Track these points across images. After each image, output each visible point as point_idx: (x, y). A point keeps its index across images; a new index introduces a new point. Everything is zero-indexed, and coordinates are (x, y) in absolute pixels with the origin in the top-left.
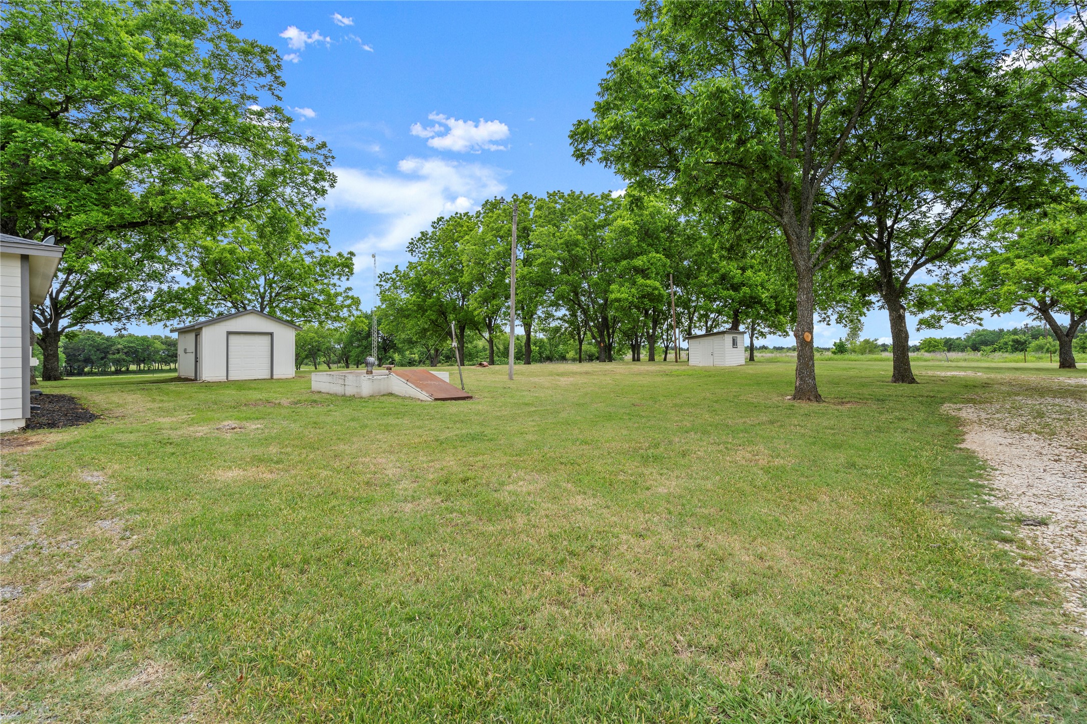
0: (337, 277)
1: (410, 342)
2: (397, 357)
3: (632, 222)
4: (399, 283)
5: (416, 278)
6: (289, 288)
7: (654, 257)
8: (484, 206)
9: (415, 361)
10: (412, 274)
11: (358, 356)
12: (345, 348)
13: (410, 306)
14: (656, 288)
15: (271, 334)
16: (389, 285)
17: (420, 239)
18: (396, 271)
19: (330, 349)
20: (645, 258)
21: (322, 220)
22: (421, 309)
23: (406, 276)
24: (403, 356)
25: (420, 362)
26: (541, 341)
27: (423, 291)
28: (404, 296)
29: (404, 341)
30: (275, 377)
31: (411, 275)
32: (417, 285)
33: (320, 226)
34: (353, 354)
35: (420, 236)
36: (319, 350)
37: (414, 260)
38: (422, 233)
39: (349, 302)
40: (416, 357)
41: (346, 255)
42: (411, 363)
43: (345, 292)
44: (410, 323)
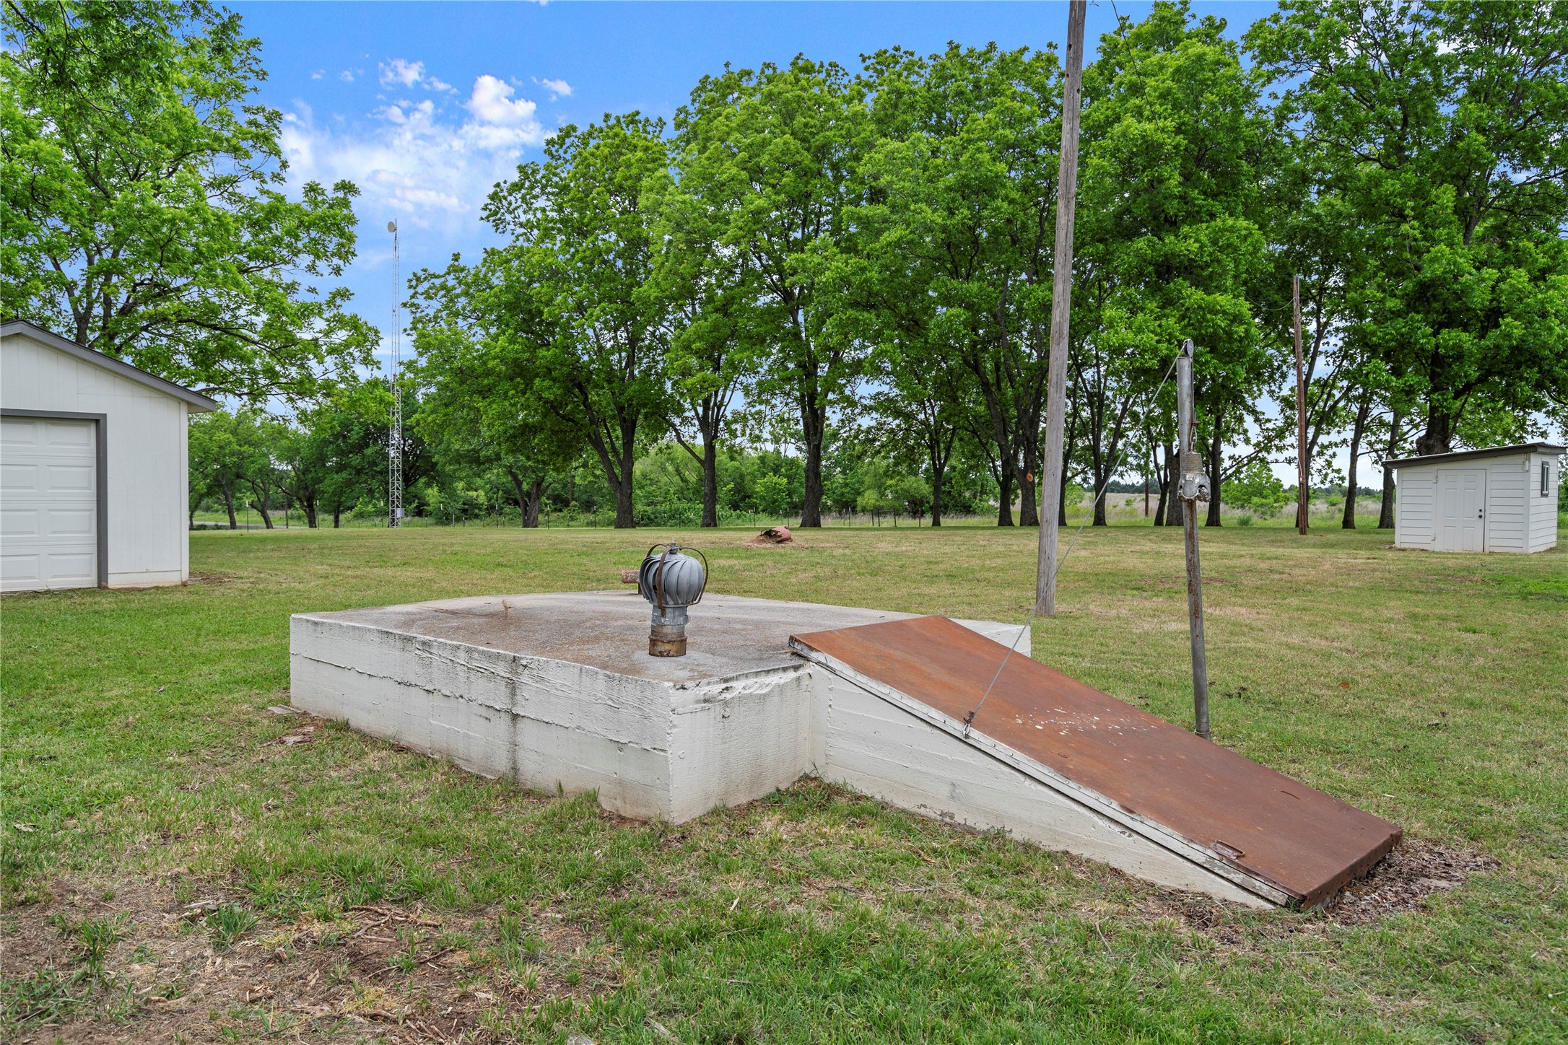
0: (305, 260)
1: (477, 461)
2: (432, 494)
3: (1170, 124)
4: (463, 301)
5: (509, 288)
6: (162, 292)
7: (1232, 230)
8: (696, 93)
9: (479, 507)
10: (498, 280)
11: (339, 492)
12: (306, 471)
13: (491, 364)
14: (1237, 319)
15: (98, 422)
16: (436, 304)
17: (516, 187)
18: (455, 269)
19: (266, 472)
20: (1203, 231)
21: (253, 82)
22: (521, 372)
23: (481, 282)
24: (453, 495)
25: (491, 509)
26: (792, 463)
27: (526, 326)
28: (477, 337)
29: (458, 458)
30: (113, 582)
31: (495, 281)
32: (511, 307)
33: (251, 100)
34: (330, 483)
35: (515, 177)
36: (238, 476)
37: (502, 242)
38: (521, 169)
39: (341, 336)
40: (481, 496)
41: (330, 194)
42: (468, 512)
43: (331, 303)
44: (491, 410)
